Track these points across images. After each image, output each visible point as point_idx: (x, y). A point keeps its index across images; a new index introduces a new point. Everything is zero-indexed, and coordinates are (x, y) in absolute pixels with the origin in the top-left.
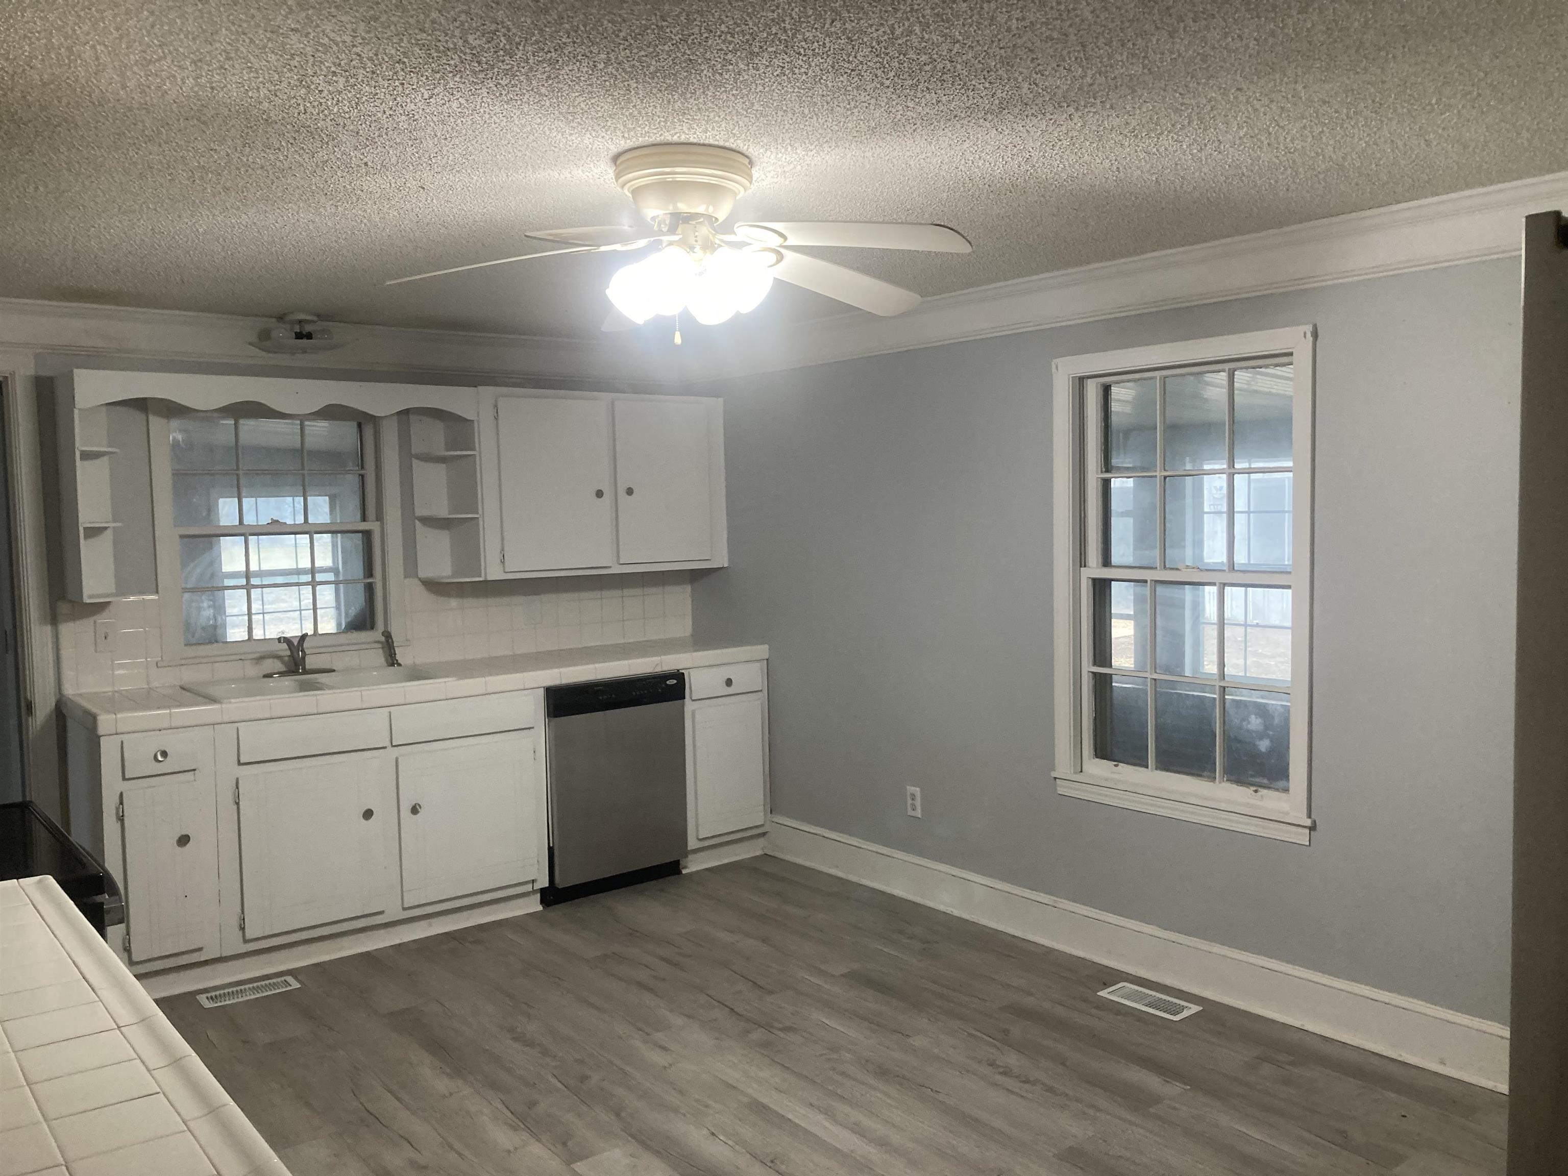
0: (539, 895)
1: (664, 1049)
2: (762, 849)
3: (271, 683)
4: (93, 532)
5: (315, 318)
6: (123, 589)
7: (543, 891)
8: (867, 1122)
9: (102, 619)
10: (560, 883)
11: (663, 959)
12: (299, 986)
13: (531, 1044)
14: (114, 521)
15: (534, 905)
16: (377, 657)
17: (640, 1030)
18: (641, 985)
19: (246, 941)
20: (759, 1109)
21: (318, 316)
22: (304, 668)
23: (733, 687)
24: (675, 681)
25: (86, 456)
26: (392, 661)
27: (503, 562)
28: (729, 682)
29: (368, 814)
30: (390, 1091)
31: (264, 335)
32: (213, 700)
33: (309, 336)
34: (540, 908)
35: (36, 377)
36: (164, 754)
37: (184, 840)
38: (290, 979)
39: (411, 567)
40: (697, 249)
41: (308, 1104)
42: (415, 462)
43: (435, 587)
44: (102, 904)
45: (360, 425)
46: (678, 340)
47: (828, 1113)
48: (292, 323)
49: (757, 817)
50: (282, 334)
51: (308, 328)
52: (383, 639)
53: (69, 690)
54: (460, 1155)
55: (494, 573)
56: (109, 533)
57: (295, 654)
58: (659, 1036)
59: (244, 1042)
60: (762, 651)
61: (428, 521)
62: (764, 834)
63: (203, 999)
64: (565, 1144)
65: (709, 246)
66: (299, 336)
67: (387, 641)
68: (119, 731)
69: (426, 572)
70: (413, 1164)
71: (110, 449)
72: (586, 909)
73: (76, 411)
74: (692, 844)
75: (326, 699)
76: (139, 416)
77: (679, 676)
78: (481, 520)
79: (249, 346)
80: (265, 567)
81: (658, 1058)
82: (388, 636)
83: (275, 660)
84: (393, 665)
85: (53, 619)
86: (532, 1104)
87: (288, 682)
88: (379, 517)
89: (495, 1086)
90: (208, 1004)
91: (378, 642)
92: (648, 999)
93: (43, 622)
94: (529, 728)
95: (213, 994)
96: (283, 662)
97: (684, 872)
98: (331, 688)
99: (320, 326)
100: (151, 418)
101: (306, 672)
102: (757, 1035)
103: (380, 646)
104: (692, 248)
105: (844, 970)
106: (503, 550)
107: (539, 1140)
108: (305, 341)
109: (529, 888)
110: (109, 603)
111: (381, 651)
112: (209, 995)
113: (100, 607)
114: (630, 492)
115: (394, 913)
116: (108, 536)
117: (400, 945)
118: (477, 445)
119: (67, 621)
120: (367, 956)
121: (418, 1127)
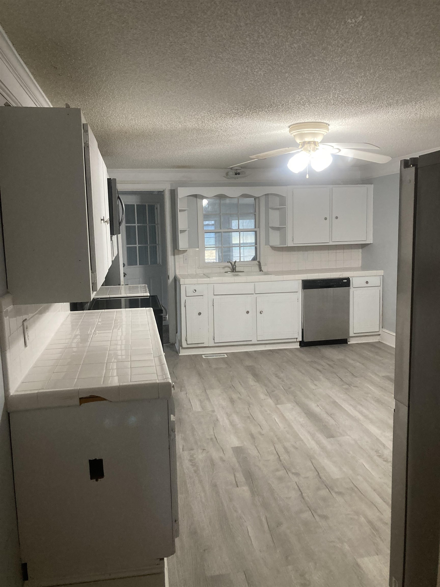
0: (299, 343)
1: (316, 385)
2: (379, 340)
3: (227, 274)
4: (182, 231)
5: (240, 168)
6: (191, 246)
7: (300, 342)
8: (364, 411)
9: (185, 254)
10: (305, 340)
11: (328, 364)
12: (227, 356)
13: (280, 378)
14: (188, 228)
15: (297, 346)
16: (257, 269)
17: (312, 380)
18: (318, 370)
19: (215, 343)
20: (334, 402)
21: (241, 167)
22: (236, 271)
23: (368, 284)
24: (346, 281)
25: (180, 211)
26: (261, 270)
27: (293, 241)
28: (367, 282)
29: (248, 312)
30: (240, 383)
31: (227, 174)
32: (209, 278)
33: (239, 174)
34: (299, 347)
35: (171, 189)
36: (195, 291)
37: (200, 314)
38: (225, 355)
39: (267, 242)
40: (311, 151)
41: (220, 382)
42: (270, 210)
43: (274, 248)
44: (162, 316)
45: (255, 199)
46: (307, 177)
47: (355, 408)
48: (235, 170)
49: (376, 328)
50: (231, 173)
51: (238, 171)
52: (258, 263)
53: (177, 273)
54: (250, 398)
55: (290, 244)
56: (187, 231)
57: (233, 266)
58: (315, 382)
59: (210, 367)
60: (381, 272)
61: (273, 228)
62: (379, 335)
63: (203, 356)
64: (277, 401)
65: (314, 150)
66: (236, 174)
67: (259, 264)
68: (185, 283)
69: (272, 244)
70: (239, 398)
71: (187, 209)
72: (312, 349)
73: (178, 199)
74: (351, 334)
75: (237, 279)
76: (195, 199)
77: (348, 279)
78: (287, 228)
79: (224, 178)
80: (245, 242)
81: (313, 387)
82: (259, 262)
83: (228, 268)
84: (260, 271)
85: (174, 255)
86: (273, 391)
87: (230, 274)
88: (259, 227)
89: (266, 385)
90: (204, 357)
91: (257, 264)
92: (318, 373)
93: (171, 255)
94: (297, 292)
95: (206, 355)
96: (230, 268)
97: (348, 343)
98: (240, 276)
99: (243, 170)
100: (198, 199)
101: (236, 272)
102: (346, 386)
103: (257, 265)
104: (310, 151)
105: (384, 375)
106: (293, 237)
107: (271, 398)
108: (238, 175)
109: (295, 340)
110: (187, 250)
111: (258, 267)
112: (205, 355)
113: (184, 251)
114: (337, 218)
115: (254, 342)
116: (187, 232)
117: (256, 351)
118: (286, 204)
119: (177, 255)
120: (246, 352)
121: (243, 391)
